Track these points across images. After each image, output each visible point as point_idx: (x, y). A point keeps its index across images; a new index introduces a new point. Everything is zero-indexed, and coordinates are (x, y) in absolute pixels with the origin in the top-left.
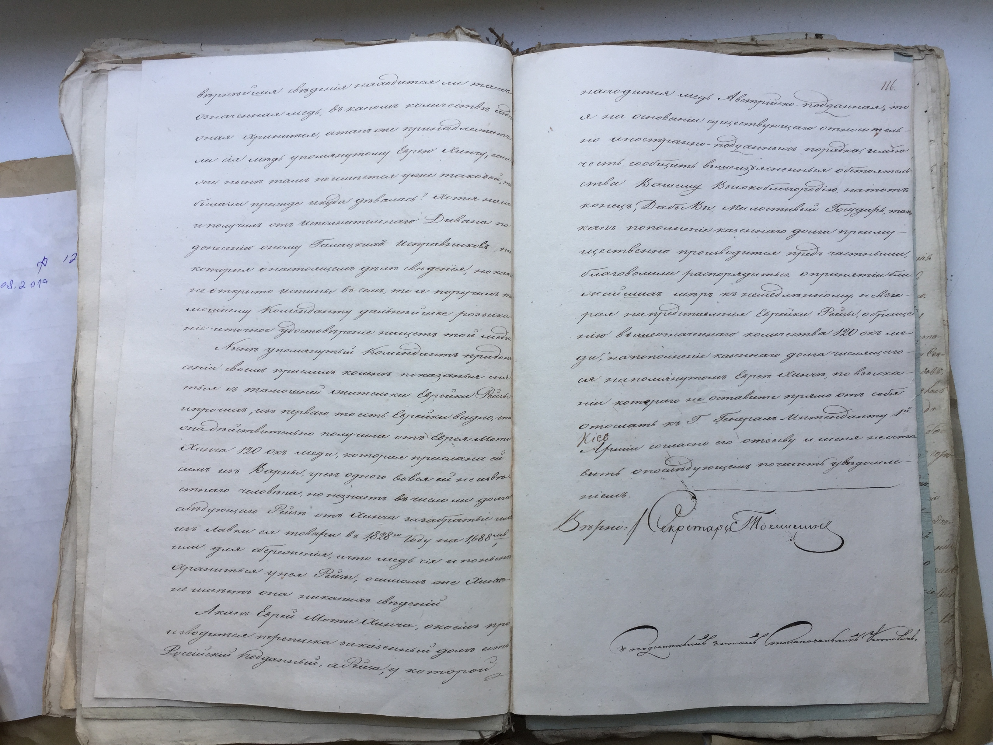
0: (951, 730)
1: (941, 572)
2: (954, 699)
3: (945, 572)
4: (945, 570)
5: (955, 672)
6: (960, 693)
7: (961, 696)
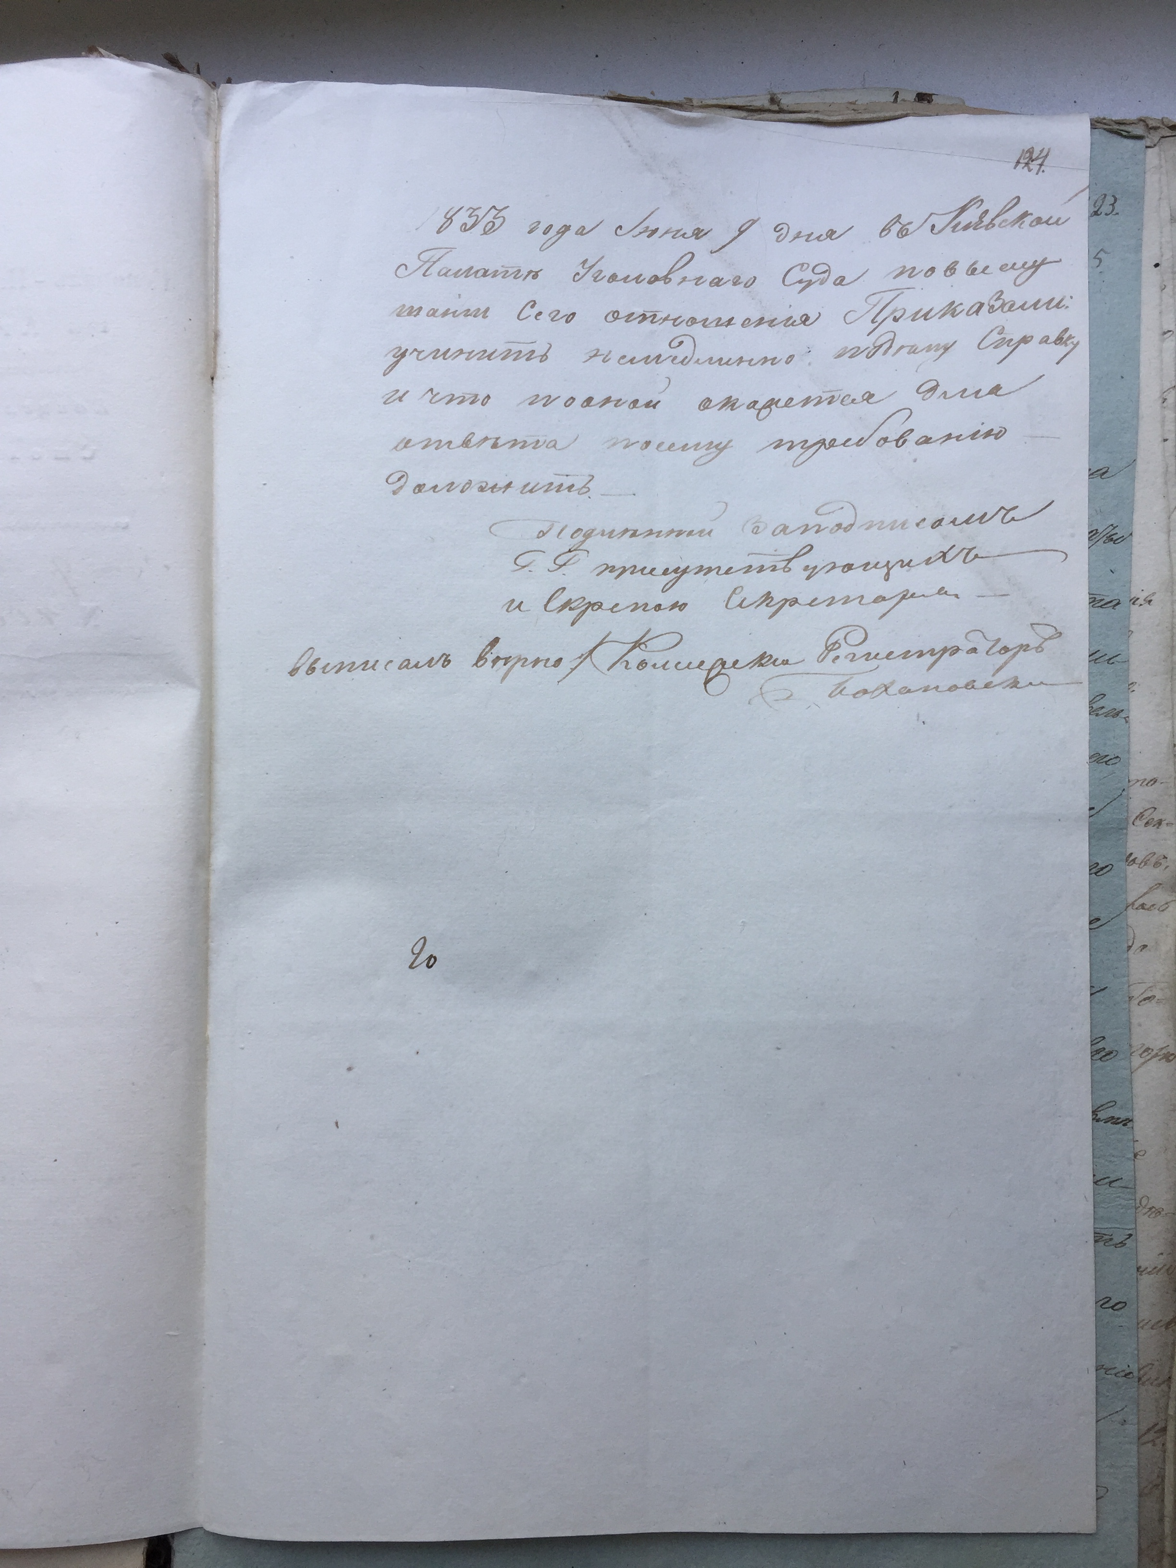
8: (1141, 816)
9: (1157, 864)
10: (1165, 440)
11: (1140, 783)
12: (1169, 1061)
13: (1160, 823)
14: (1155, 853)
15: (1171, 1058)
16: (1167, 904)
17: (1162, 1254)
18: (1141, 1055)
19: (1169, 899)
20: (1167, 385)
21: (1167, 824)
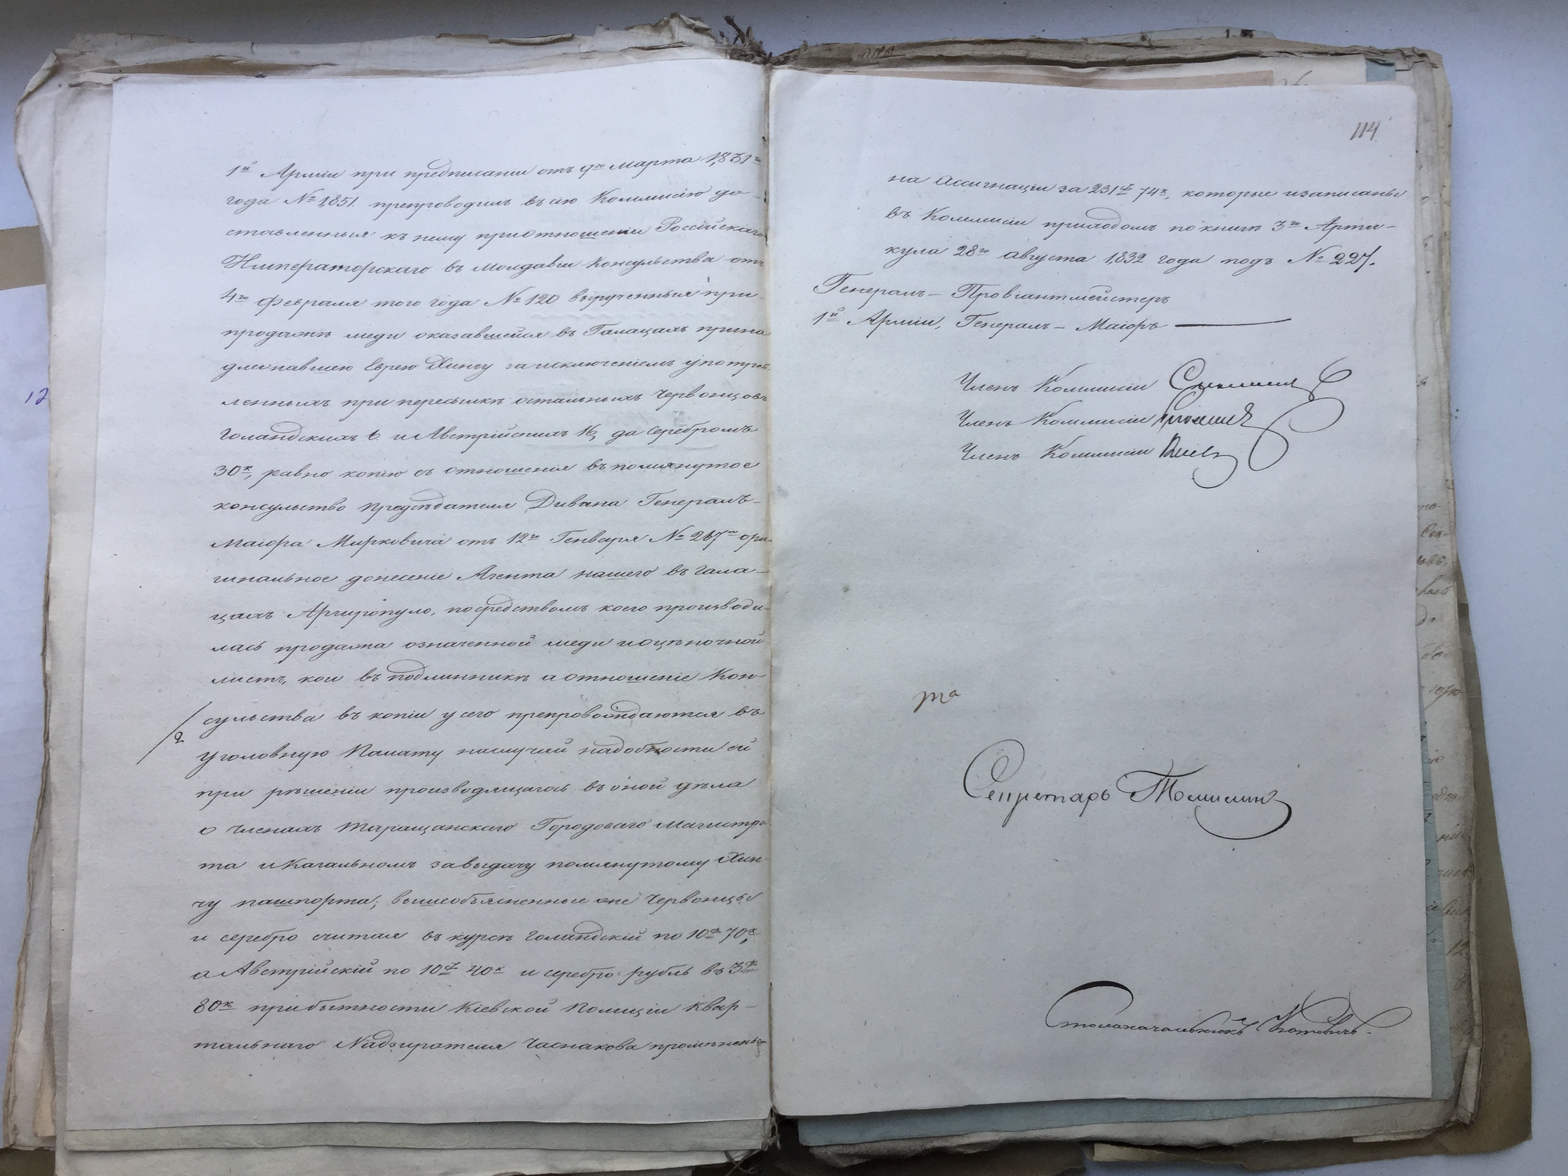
0: (1468, 1122)
1: (1448, 876)
2: (1472, 1074)
3: (1454, 875)
4: (1454, 872)
5: (1471, 1033)
6: (1480, 1064)
7: (1481, 1069)
8: (1426, 530)
9: (1439, 562)
10: (1428, 272)
11: (1424, 508)
12: (1455, 695)
13: (1439, 533)
14: (1437, 555)
15: (1456, 693)
16: (1447, 588)
17: (1458, 825)
18: (1435, 693)
19: (1448, 585)
20: (1427, 234)
21: (1444, 534)
